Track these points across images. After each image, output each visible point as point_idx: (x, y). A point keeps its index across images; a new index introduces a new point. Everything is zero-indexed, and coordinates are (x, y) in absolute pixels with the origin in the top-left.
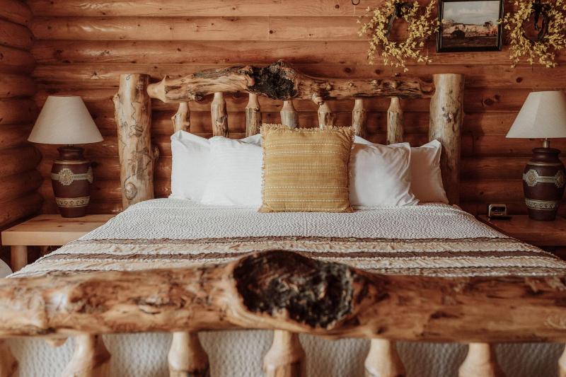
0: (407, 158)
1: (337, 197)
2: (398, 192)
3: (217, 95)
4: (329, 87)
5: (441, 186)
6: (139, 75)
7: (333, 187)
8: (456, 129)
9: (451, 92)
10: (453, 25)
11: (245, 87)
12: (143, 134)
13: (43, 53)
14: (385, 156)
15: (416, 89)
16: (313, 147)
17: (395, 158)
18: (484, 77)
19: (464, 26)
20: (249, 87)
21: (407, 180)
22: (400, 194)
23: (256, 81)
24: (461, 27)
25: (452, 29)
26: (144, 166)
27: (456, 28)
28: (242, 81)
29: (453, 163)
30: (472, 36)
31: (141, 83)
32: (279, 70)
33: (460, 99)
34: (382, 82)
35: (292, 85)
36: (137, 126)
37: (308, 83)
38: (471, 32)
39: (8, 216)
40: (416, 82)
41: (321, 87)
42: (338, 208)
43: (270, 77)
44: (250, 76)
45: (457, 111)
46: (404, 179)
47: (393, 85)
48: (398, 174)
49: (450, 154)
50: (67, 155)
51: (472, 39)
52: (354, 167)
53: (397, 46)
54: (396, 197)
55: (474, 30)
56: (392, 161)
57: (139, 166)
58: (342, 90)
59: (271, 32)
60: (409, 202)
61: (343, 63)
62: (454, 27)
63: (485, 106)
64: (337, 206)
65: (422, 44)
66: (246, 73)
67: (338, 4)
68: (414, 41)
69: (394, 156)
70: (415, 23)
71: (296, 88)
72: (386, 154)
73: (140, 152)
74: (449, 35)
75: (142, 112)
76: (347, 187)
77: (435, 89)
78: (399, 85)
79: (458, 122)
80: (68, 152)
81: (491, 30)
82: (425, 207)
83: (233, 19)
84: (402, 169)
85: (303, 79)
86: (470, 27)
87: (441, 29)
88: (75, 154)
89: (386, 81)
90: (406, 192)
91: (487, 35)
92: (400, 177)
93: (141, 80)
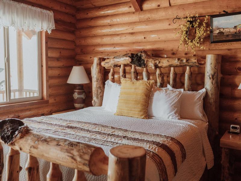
0: (178, 96)
1: (140, 111)
2: (169, 112)
3: (122, 66)
4: (158, 62)
5: (200, 112)
6: (98, 58)
7: (139, 107)
8: (213, 83)
9: (211, 64)
10: (218, 29)
11: (129, 63)
12: (99, 81)
13: (78, 50)
14: (167, 94)
15: (195, 62)
16: (136, 89)
17: (172, 96)
18: (237, 55)
19: (224, 29)
20: (130, 62)
21: (175, 107)
22: (170, 113)
23: (132, 60)
24: (222, 30)
25: (218, 31)
26: (99, 94)
27: (220, 31)
28: (127, 60)
29: (212, 101)
30: (228, 34)
31: (99, 61)
32: (141, 55)
33: (216, 67)
34: (180, 60)
35: (144, 61)
36: (97, 78)
37: (150, 60)
38: (227, 32)
39: (59, 108)
40: (195, 59)
41: (155, 62)
42: (141, 116)
43: (137, 58)
44: (130, 57)
45: (215, 73)
46: (173, 107)
47: (185, 61)
48: (170, 104)
49: (210, 96)
50: (77, 88)
51: (228, 36)
52: (153, 99)
53: (192, 42)
54: (168, 114)
55: (228, 31)
56: (169, 97)
57: (97, 93)
58: (163, 63)
59: (145, 38)
60: (173, 118)
61: (172, 50)
62: (219, 30)
63: (238, 71)
64: (140, 115)
65: (202, 40)
66: (129, 56)
67: (170, 23)
68: (198, 38)
69: (171, 95)
70: (198, 30)
71: (145, 62)
72: (168, 93)
73: (97, 88)
74: (216, 35)
75: (99, 72)
76: (147, 107)
77: (205, 62)
78: (187, 61)
79: (215, 79)
80: (78, 87)
81: (238, 30)
82: (181, 121)
83: (132, 34)
84: (174, 101)
85: (149, 58)
86: (226, 29)
87: (211, 32)
88: (80, 88)
89: (182, 59)
90: (173, 112)
91: (236, 33)
92: (171, 105)
93: (99, 60)
